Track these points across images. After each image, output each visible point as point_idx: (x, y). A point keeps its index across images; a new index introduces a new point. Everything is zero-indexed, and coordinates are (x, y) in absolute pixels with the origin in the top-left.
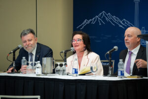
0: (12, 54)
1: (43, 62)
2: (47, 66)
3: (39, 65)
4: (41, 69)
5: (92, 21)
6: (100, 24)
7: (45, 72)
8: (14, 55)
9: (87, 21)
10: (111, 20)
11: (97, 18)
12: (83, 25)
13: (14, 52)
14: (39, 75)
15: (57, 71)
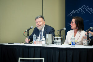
0: (27, 32)
1: (46, 37)
2: (49, 39)
3: (44, 39)
4: (45, 41)
5: (77, 11)
6: (82, 13)
7: (48, 43)
8: (28, 32)
9: (74, 11)
10: (89, 11)
11: (81, 9)
12: (71, 14)
13: (28, 31)
14: (44, 45)
15: (55, 42)
